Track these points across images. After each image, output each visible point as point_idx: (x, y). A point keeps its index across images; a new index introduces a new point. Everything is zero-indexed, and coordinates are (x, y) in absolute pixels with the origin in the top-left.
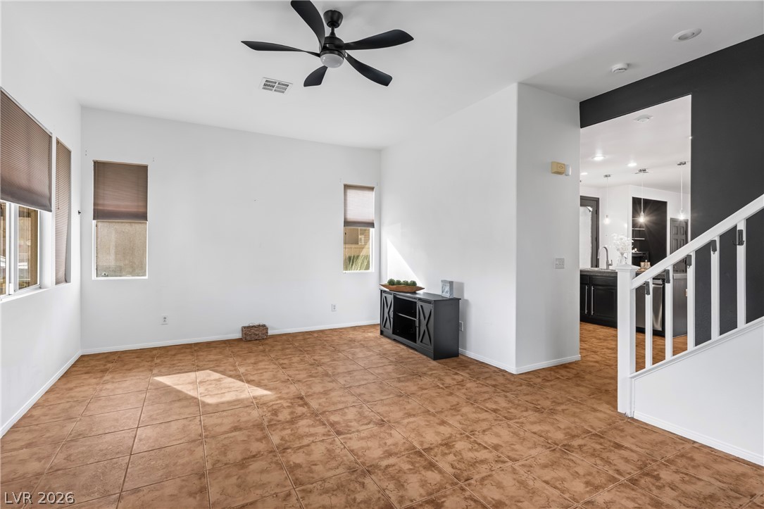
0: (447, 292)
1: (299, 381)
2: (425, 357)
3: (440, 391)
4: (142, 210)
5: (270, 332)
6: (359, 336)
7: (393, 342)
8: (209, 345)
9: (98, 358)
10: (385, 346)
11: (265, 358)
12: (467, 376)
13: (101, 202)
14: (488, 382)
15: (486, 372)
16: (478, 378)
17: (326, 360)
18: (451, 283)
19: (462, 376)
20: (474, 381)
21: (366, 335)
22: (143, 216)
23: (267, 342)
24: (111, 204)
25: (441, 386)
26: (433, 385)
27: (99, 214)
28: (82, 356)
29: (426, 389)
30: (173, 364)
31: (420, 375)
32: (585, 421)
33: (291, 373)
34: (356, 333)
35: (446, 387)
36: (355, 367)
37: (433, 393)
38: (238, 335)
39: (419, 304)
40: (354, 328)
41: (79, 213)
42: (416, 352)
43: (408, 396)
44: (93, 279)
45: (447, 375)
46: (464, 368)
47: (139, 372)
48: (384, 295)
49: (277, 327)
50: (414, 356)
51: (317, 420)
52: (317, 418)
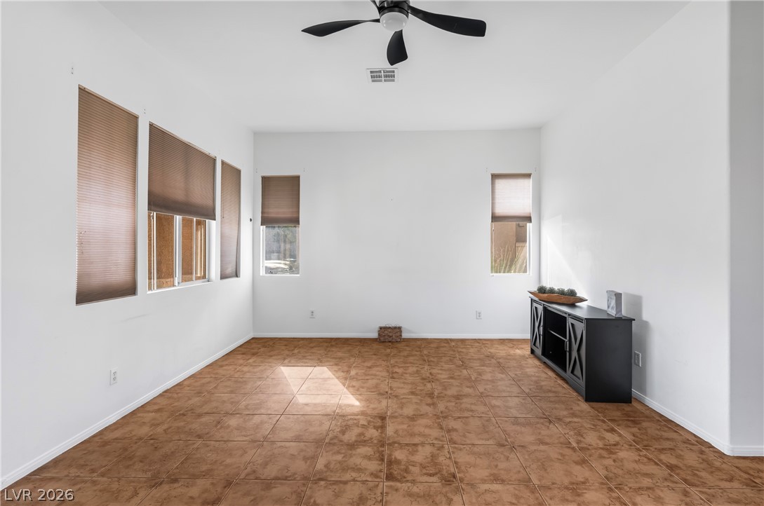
0: (613, 308)
1: (396, 396)
2: (575, 394)
3: (568, 452)
4: (295, 215)
5: (405, 335)
6: (501, 351)
7: (542, 366)
8: (346, 341)
9: (261, 341)
10: (528, 370)
11: (384, 363)
12: (630, 438)
13: (266, 210)
14: (663, 457)
15: (668, 439)
16: (646, 447)
17: (443, 376)
18: (618, 296)
19: (620, 435)
20: (638, 450)
21: (512, 352)
22: (295, 221)
23: (399, 345)
24: (274, 212)
25: (574, 445)
26: (562, 440)
27: (265, 221)
28: (253, 338)
29: (547, 444)
30: (305, 356)
31: (549, 420)
33: (395, 384)
34: (501, 347)
35: (582, 449)
36: (470, 391)
37: (553, 453)
38: (375, 335)
39: (570, 321)
40: (502, 341)
41: (251, 220)
42: (565, 385)
43: (513, 448)
44: (261, 274)
45: (595, 428)
46: (629, 423)
47: (277, 359)
48: (535, 305)
49: (413, 330)
50: (560, 389)
51: (379, 452)
52: (381, 449)
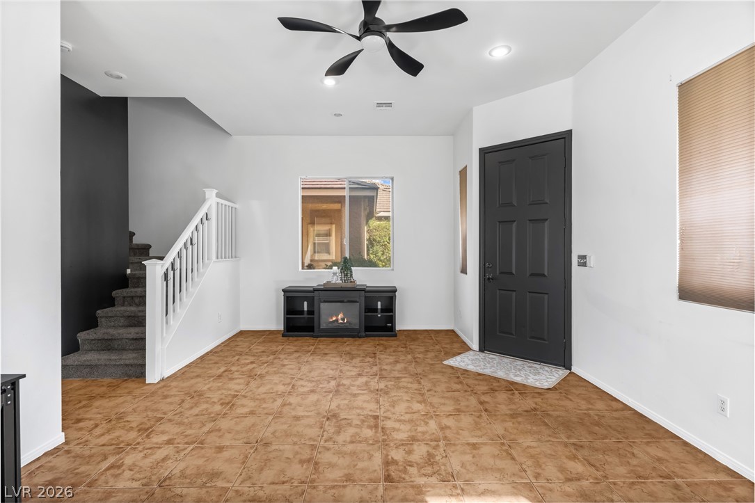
32: (230, 389)
51: (387, 435)
52: (385, 437)
